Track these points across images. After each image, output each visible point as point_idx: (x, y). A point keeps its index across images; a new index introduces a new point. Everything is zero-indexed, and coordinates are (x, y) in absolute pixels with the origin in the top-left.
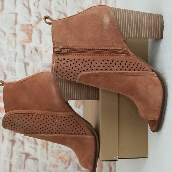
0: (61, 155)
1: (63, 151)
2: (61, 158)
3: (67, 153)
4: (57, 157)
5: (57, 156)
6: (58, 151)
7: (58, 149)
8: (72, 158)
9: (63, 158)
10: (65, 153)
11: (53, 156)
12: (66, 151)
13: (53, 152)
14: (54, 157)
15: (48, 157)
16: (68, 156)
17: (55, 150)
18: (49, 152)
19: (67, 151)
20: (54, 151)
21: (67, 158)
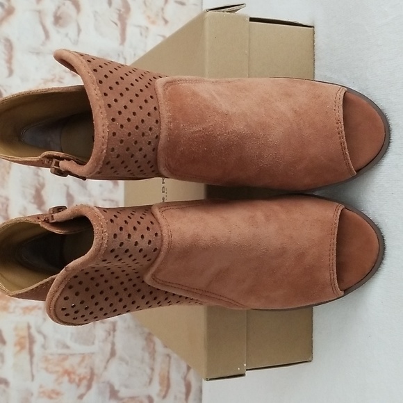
0: (67, 365)
1: (72, 355)
2: (68, 373)
3: (83, 360)
4: (57, 372)
5: (58, 369)
6: (60, 355)
7: (60, 351)
8: (96, 371)
9: (74, 373)
10: (77, 359)
11: (46, 369)
12: (80, 354)
13: (46, 360)
14: (51, 372)
15: (35, 373)
16: (86, 367)
17: (52, 354)
18: (36, 359)
19: (83, 354)
20: (50, 357)
21: (83, 371)
